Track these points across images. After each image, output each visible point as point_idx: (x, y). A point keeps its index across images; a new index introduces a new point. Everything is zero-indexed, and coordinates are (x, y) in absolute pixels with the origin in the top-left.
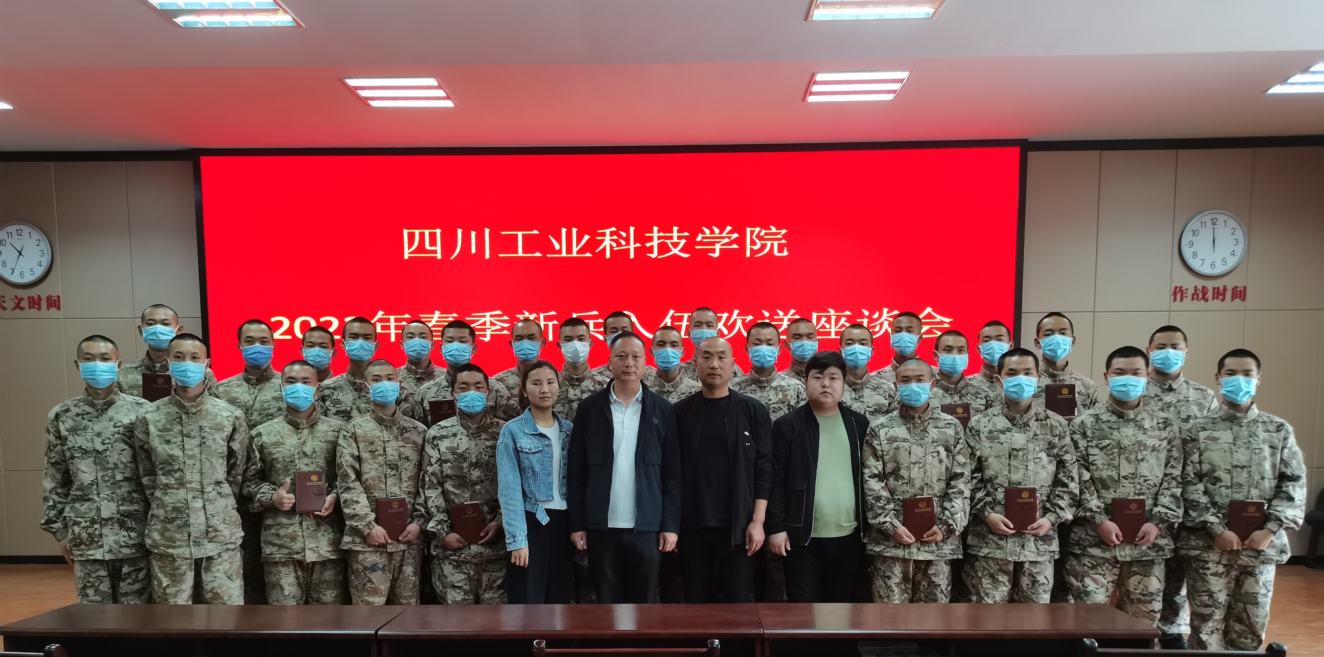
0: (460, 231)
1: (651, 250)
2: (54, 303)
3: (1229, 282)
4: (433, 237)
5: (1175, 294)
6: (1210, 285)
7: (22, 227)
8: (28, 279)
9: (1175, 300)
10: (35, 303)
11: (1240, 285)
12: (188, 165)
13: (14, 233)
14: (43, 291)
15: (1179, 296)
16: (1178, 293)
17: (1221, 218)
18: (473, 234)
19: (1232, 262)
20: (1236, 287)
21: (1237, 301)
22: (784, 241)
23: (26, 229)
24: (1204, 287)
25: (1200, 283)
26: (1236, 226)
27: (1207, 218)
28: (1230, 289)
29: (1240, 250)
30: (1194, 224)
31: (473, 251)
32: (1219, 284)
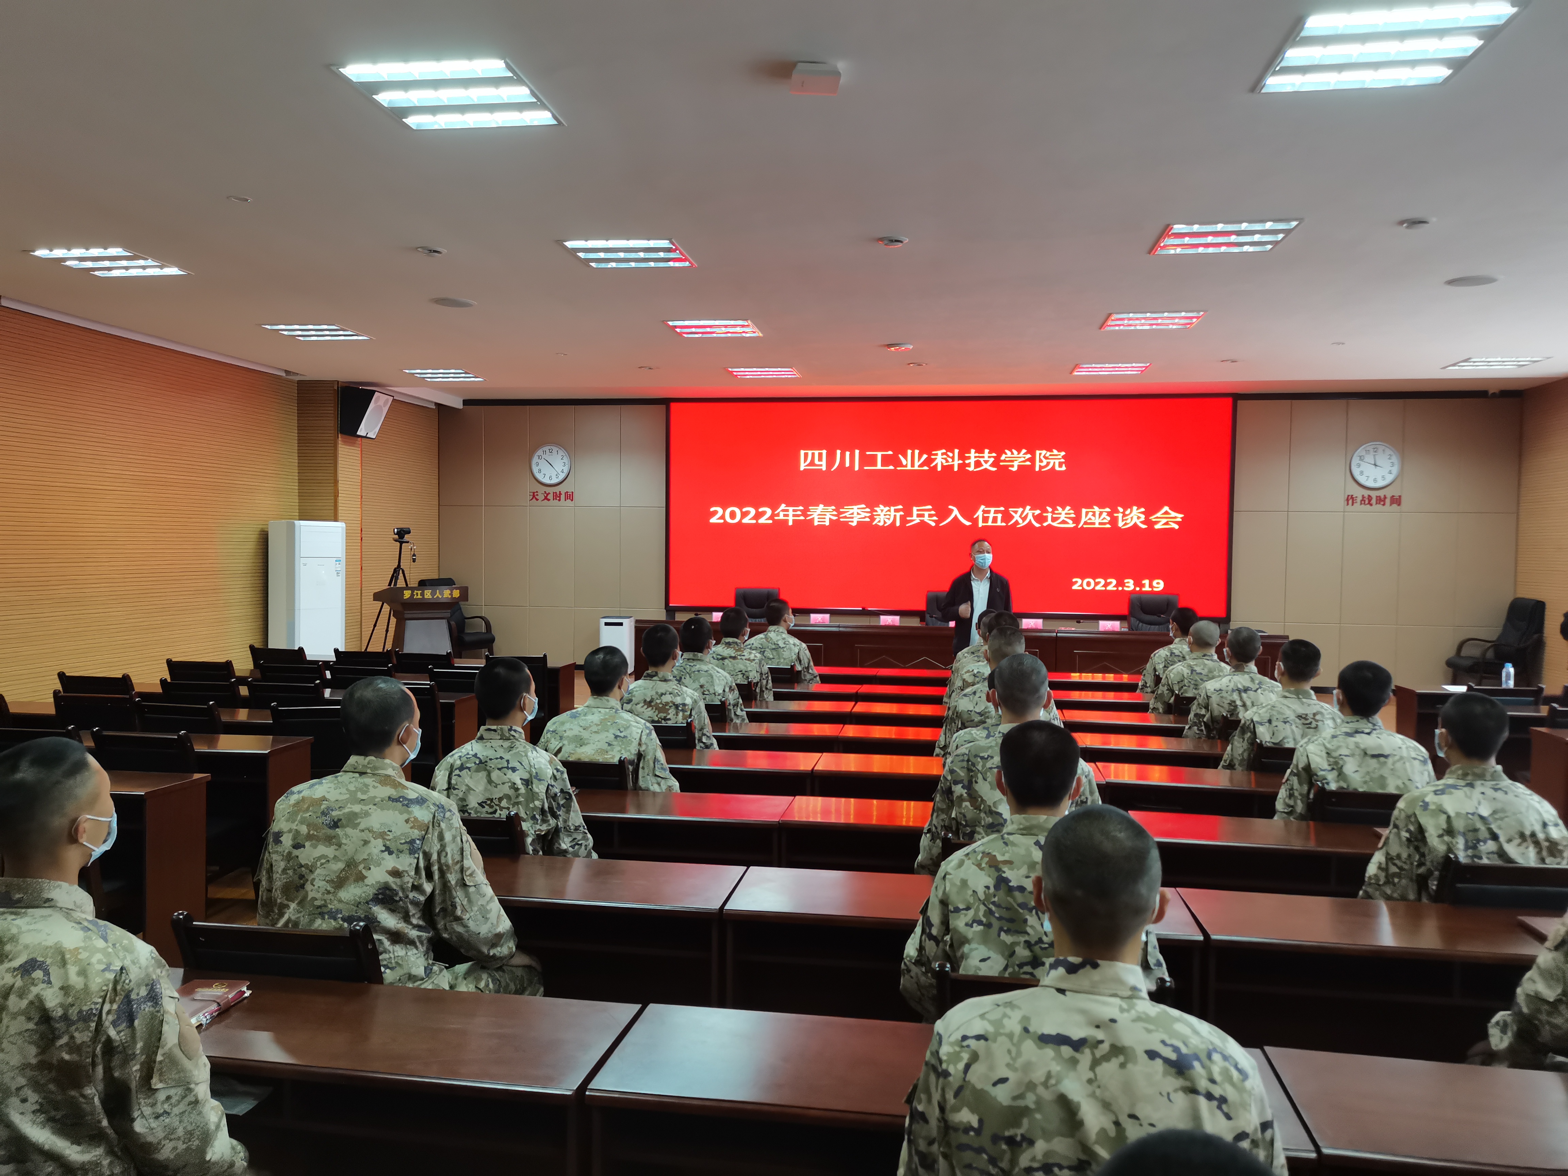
0: (839, 452)
1: (969, 465)
2: (569, 496)
3: (1388, 493)
4: (820, 455)
5: (1348, 500)
6: (1374, 494)
7: (552, 447)
8: (555, 481)
9: (1348, 504)
10: (557, 496)
11: (1397, 494)
12: (663, 407)
13: (548, 451)
14: (562, 489)
15: (1350, 502)
16: (1350, 499)
17: (1381, 448)
18: (848, 454)
19: (1389, 478)
20: (1393, 496)
21: (1395, 505)
22: (1063, 460)
23: (555, 449)
24: (1369, 496)
25: (1366, 493)
26: (1392, 453)
27: (1369, 446)
28: (1389, 497)
29: (1395, 470)
30: (1360, 451)
31: (847, 465)
32: (1381, 493)
